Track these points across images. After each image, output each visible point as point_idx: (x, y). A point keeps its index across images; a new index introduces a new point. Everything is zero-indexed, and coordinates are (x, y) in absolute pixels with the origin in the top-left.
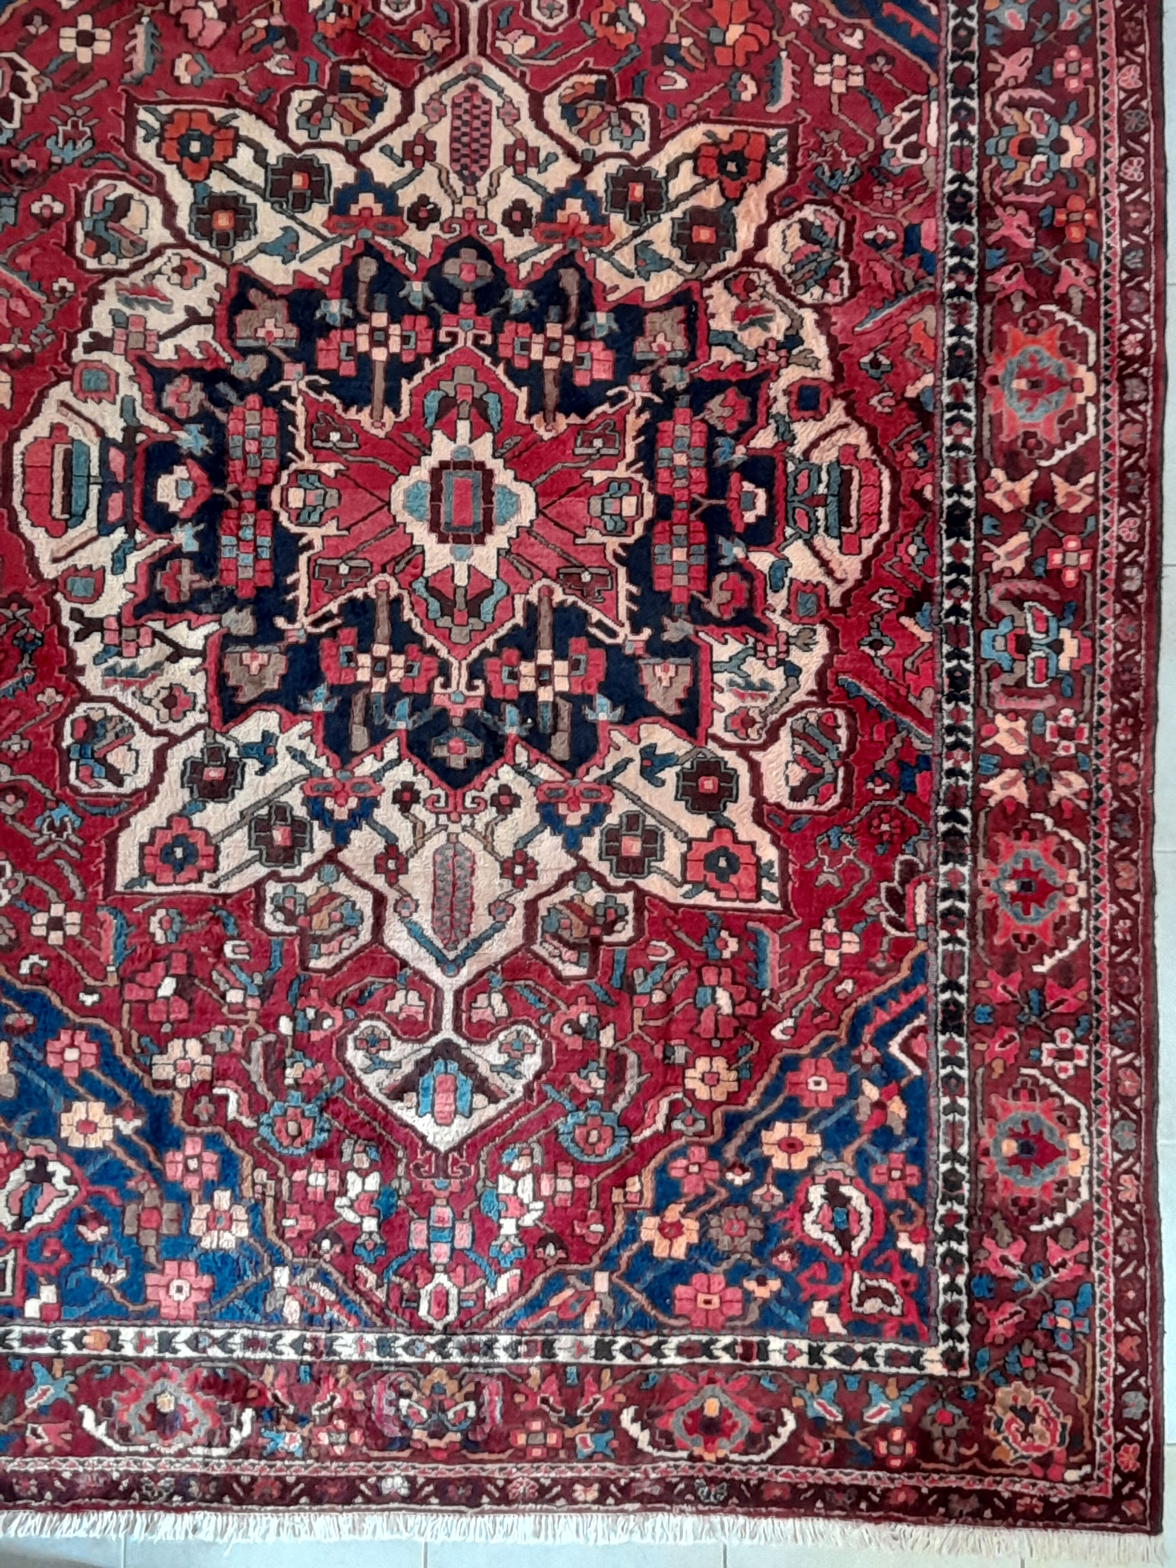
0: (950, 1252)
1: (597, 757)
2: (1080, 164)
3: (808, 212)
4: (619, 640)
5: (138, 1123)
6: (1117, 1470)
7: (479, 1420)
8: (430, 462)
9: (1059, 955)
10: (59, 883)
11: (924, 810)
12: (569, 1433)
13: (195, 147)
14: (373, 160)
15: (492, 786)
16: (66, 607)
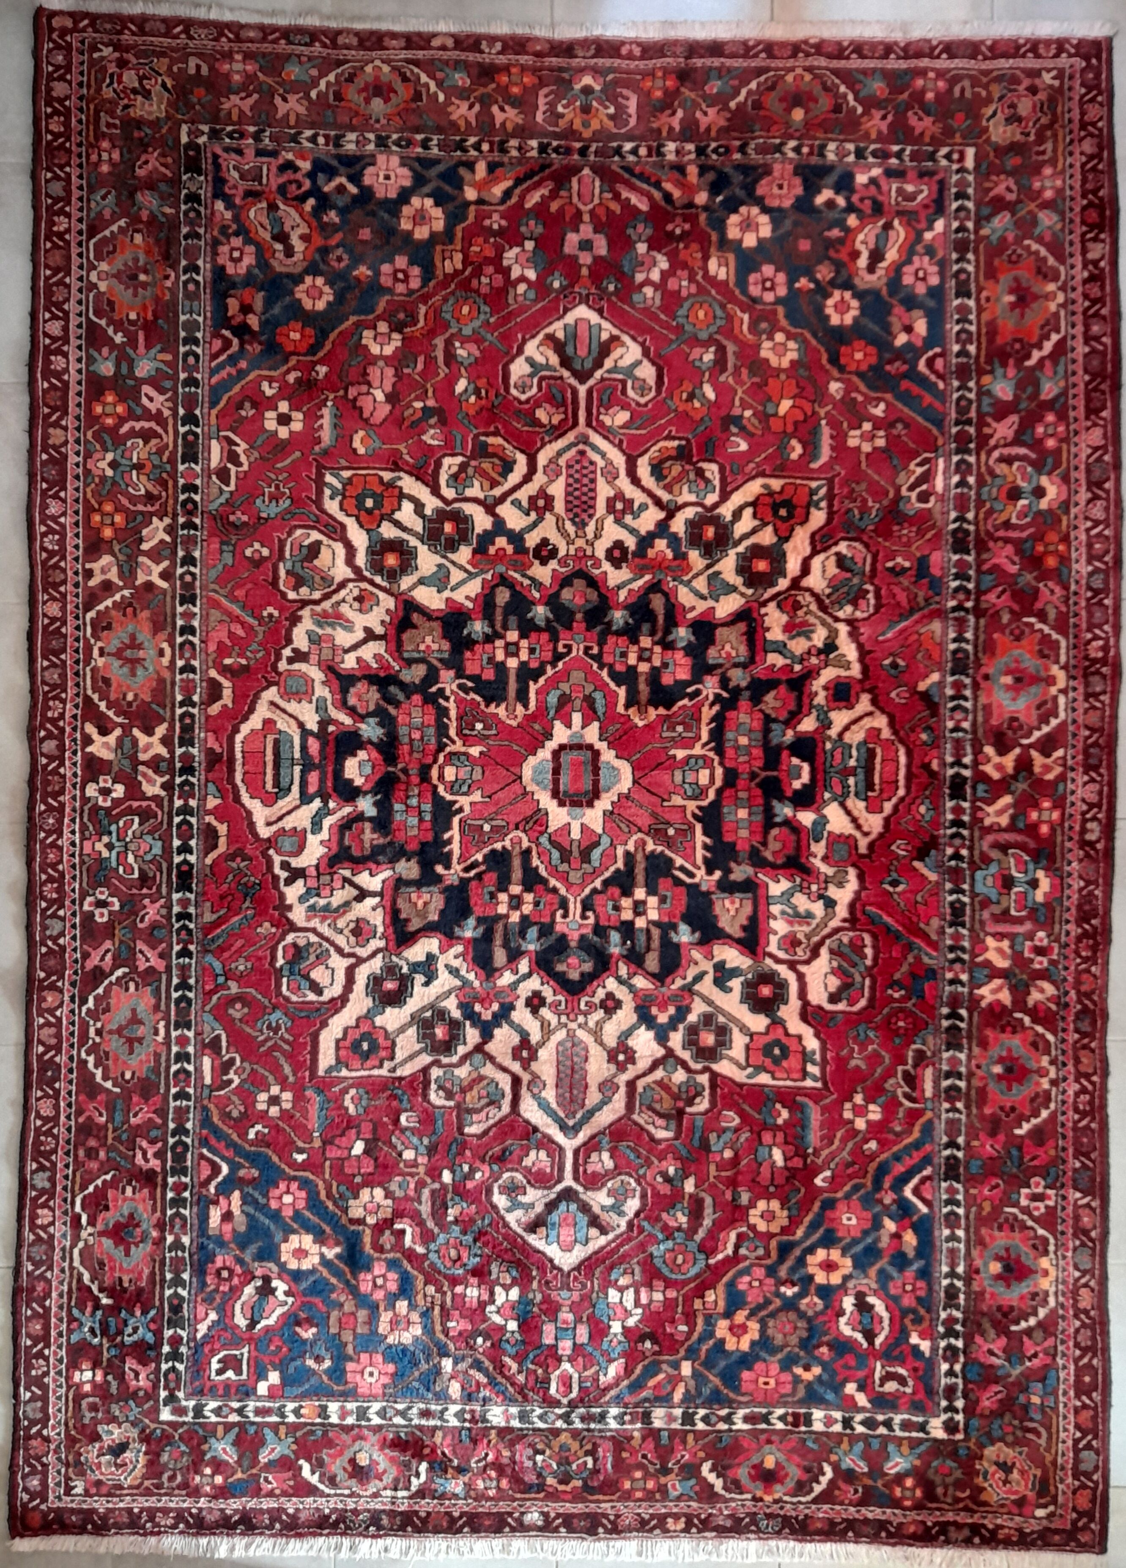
0: (949, 1347)
1: (680, 971)
2: (1055, 506)
3: (843, 547)
4: (697, 880)
5: (338, 1250)
6: (1074, 1509)
7: (596, 1471)
8: (551, 745)
9: (1034, 1121)
10: (276, 1070)
11: (931, 1010)
12: (663, 1480)
13: (369, 503)
14: (506, 511)
15: (601, 993)
16: (277, 860)
